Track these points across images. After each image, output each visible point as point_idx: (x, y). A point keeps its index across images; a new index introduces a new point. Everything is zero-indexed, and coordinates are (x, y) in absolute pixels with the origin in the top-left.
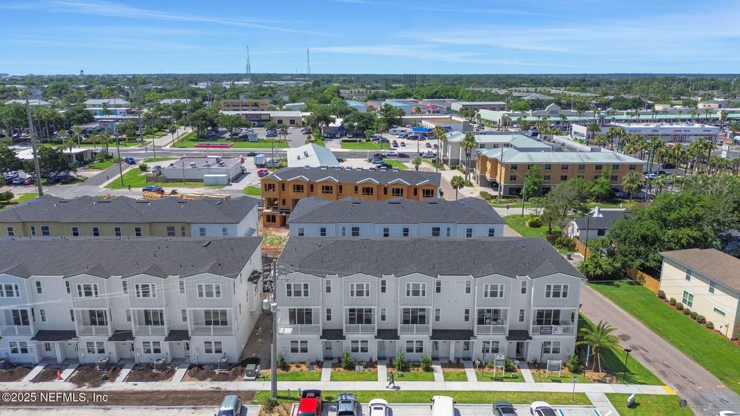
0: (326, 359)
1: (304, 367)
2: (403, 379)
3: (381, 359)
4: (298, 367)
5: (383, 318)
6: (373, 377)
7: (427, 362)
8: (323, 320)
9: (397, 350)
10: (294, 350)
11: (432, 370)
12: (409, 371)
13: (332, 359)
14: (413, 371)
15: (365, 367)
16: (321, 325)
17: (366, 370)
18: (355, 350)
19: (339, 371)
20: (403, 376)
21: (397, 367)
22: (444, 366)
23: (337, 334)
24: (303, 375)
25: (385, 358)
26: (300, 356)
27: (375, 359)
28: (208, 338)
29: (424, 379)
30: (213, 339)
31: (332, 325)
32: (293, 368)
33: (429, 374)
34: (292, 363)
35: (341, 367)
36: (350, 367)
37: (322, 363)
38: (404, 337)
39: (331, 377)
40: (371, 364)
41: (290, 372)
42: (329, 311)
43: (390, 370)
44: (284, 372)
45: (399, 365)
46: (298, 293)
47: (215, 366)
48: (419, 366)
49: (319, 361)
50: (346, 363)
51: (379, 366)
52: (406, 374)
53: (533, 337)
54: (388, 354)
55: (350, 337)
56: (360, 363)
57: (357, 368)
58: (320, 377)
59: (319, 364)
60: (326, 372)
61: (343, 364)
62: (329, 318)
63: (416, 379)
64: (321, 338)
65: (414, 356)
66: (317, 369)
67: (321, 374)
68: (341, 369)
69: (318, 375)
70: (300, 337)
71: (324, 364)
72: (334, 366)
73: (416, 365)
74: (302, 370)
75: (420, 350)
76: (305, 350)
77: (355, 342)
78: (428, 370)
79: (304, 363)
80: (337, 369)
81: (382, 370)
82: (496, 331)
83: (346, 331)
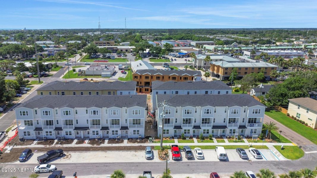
0: (175, 136)
1: (168, 139)
2: (203, 142)
3: (194, 136)
4: (166, 139)
5: (195, 122)
6: (192, 142)
7: (210, 136)
8: (174, 123)
9: (200, 133)
10: (164, 133)
11: (212, 139)
12: (204, 140)
13: (177, 136)
17: (190, 140)
18: (185, 133)
22: (216, 138)
23: (179, 127)
24: (167, 141)
25: (195, 136)
26: (166, 135)
27: (192, 136)
28: (135, 129)
29: (210, 142)
30: (136, 129)
31: (177, 124)
33: (211, 140)
34: (164, 138)
35: (181, 138)
36: (184, 138)
38: (203, 128)
39: (178, 142)
40: (191, 138)
42: (176, 119)
43: (198, 139)
45: (201, 138)
47: (137, 139)
48: (208, 138)
51: (193, 138)
52: (203, 140)
53: (247, 128)
54: (196, 134)
55: (184, 128)
57: (187, 138)
58: (174, 142)
59: (173, 138)
60: (176, 140)
62: (176, 122)
63: (208, 142)
64: (174, 128)
65: (206, 135)
68: (181, 139)
70: (166, 128)
71: (175, 138)
72: (178, 138)
73: (207, 138)
75: (208, 133)
76: (168, 133)
77: (185, 130)
78: (211, 139)
79: (168, 137)
80: (179, 139)
81: (195, 139)
82: (235, 126)
83: (183, 126)
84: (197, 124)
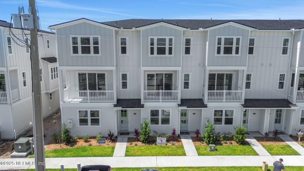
0: (122, 133)
1: (94, 142)
2: (218, 153)
3: (184, 133)
4: (86, 141)
6: (180, 151)
8: (117, 88)
9: (204, 121)
11: (247, 144)
12: (221, 144)
13: (128, 134)
14: (225, 146)
15: (168, 141)
16: (115, 91)
17: (169, 144)
19: (136, 145)
20: (216, 150)
21: (206, 140)
22: (259, 139)
23: (133, 102)
24: (91, 149)
26: (90, 129)
27: (178, 132)
31: (128, 94)
32: (81, 143)
34: (80, 139)
35: (139, 140)
36: (150, 140)
37: (116, 137)
38: (212, 106)
39: (127, 151)
40: (174, 138)
41: (75, 146)
42: (124, 77)
43: (198, 143)
44: (68, 147)
45: (209, 137)
48: (231, 139)
49: (113, 135)
50: (145, 135)
51: (183, 141)
52: (218, 147)
54: (191, 127)
55: (150, 105)
56: (162, 135)
57: (158, 140)
58: (113, 152)
59: (112, 138)
60: (121, 147)
61: (142, 137)
62: (124, 85)
63: (233, 153)
64: (115, 106)
65: (221, 128)
66: (108, 144)
67: (113, 148)
68: (139, 143)
69: (110, 150)
70: (90, 106)
71: (119, 138)
72: (130, 140)
73: (228, 138)
74: (91, 145)
77: (155, 113)
78: (243, 143)
79: (94, 138)
80: (134, 143)
81: (187, 144)
83: (145, 99)
84: (192, 93)
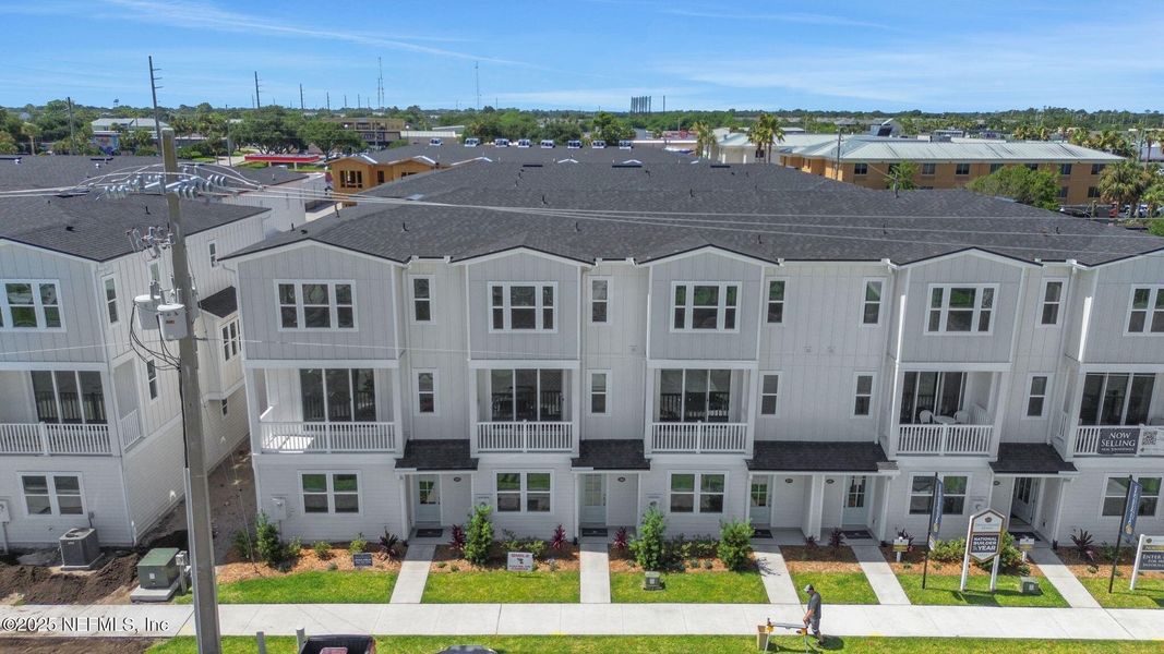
0: (421, 532)
1: (343, 559)
2: (664, 594)
3: (592, 532)
4: (324, 556)
5: (599, 404)
6: (566, 589)
7: (737, 540)
8: (405, 412)
9: (642, 505)
10: (315, 506)
11: (753, 567)
12: (682, 570)
13: (438, 532)
14: (694, 571)
15: (541, 557)
16: (397, 423)
17: (544, 568)
18: (509, 505)
19: (455, 569)
20: (663, 586)
21: (641, 557)
22: (790, 554)
23: (450, 454)
24: (334, 582)
26: (331, 523)
27: (572, 531)
28: (34, 467)
29: (732, 597)
30: (49, 467)
31: (435, 427)
32: (309, 562)
34: (307, 547)
35: (462, 556)
36: (492, 557)
37: (405, 544)
38: (666, 462)
39: (427, 588)
40: (560, 549)
41: (295, 571)
42: (426, 381)
43: (621, 564)
44: (277, 574)
45: (649, 551)
46: (318, 318)
47: (54, 553)
48: (712, 554)
49: (393, 541)
50: (477, 543)
51: (586, 557)
52: (671, 578)
53: (1078, 463)
54: (612, 517)
55: (494, 461)
56: (523, 546)
57: (512, 559)
58: (391, 588)
59: (395, 550)
60: (414, 574)
61: (470, 549)
62: (427, 404)
63: (707, 594)
64: (400, 464)
65: (697, 522)
66: (380, 562)
67: (394, 578)
68: (464, 565)
69: (383, 583)
70: (332, 463)
71: (412, 548)
72: (440, 555)
73: (704, 550)
74: (334, 568)
75: (715, 505)
76: (348, 506)
77: (507, 480)
78: (743, 565)
79: (345, 545)
80: (449, 564)
81: (594, 566)
82: (957, 442)
83: (481, 444)
84: (613, 424)
